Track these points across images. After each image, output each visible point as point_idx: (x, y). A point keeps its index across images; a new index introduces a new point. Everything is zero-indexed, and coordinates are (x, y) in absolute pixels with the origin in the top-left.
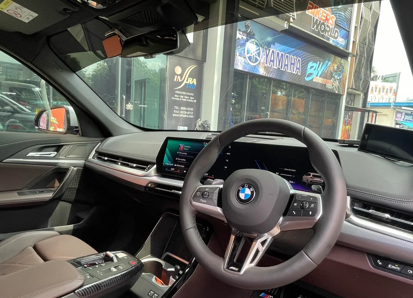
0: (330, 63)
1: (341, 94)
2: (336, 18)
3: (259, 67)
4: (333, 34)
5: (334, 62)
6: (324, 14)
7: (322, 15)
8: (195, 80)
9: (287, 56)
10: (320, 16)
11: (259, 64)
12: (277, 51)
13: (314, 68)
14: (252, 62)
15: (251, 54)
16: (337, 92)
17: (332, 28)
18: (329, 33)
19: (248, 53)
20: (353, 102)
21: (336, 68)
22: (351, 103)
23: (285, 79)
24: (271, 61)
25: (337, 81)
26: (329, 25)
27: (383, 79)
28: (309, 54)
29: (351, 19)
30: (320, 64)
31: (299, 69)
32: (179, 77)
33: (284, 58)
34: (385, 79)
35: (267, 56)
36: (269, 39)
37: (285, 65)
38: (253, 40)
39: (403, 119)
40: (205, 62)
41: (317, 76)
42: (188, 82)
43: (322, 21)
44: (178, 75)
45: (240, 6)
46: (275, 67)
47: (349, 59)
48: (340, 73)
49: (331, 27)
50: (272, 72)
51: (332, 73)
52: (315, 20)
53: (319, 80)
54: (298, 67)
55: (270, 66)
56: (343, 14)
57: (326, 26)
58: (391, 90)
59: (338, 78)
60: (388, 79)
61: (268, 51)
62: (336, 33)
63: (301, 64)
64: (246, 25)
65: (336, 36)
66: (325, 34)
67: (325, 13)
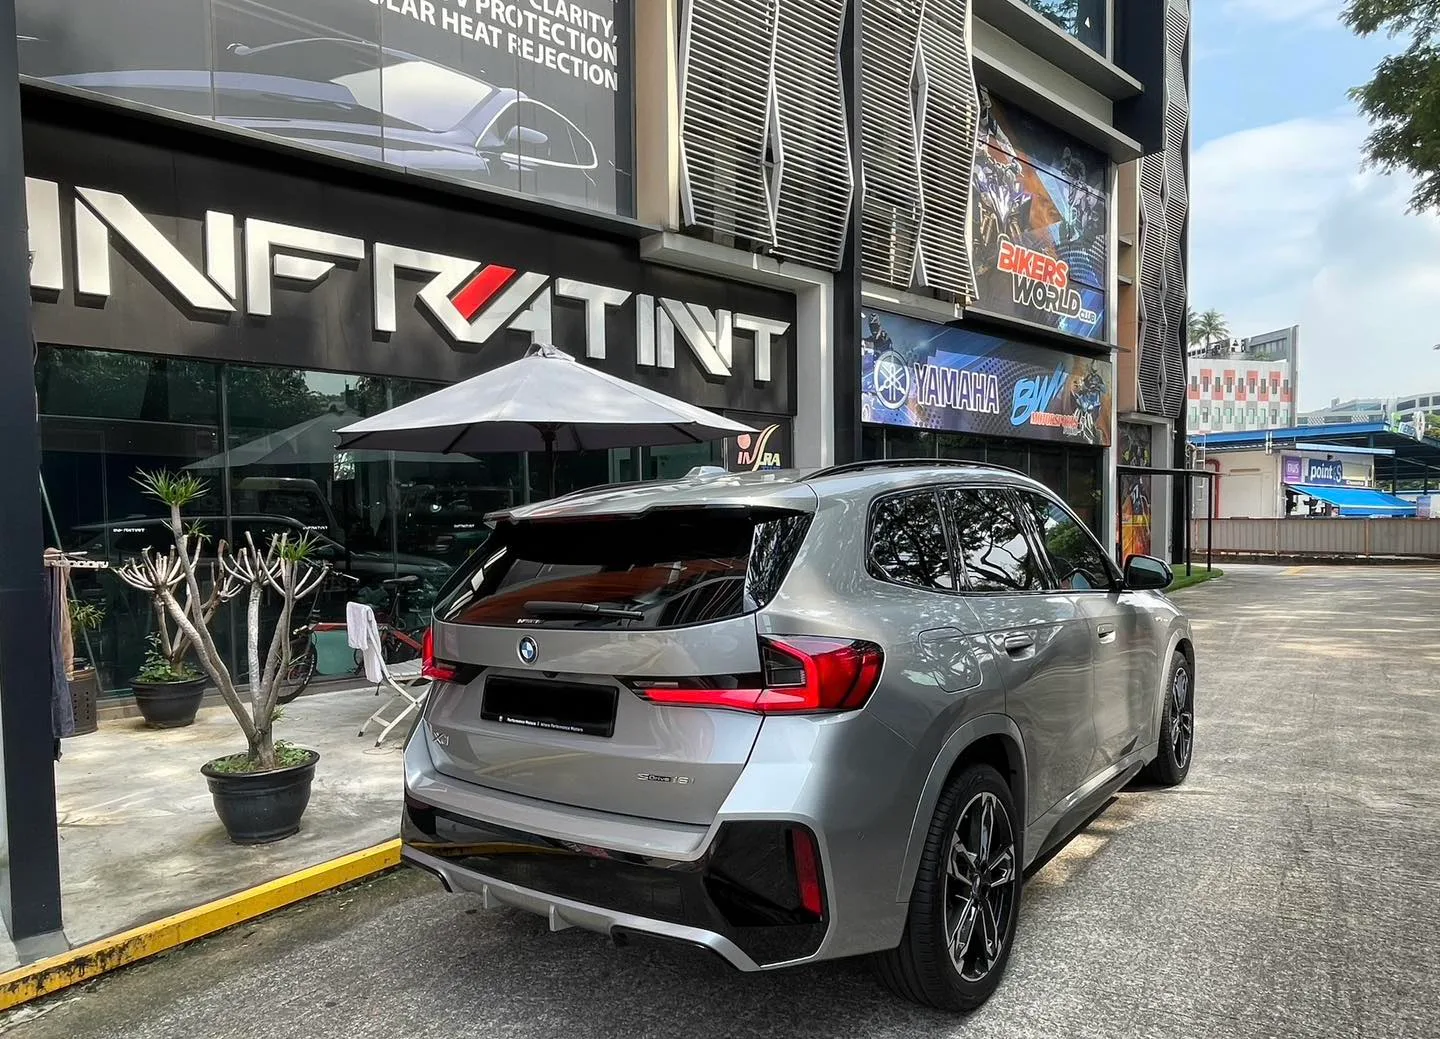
0: (1066, 375)
1: (1104, 444)
2: (1069, 266)
3: (905, 410)
4: (1065, 304)
5: (1076, 371)
6: (1039, 263)
7: (1036, 267)
8: (777, 455)
9: (965, 376)
10: (1031, 269)
11: (906, 403)
12: (942, 368)
13: (1029, 393)
14: (890, 402)
15: (888, 383)
16: (1091, 442)
17: (1062, 291)
18: (1057, 304)
19: (880, 384)
20: (1147, 447)
21: (1081, 384)
22: (1143, 450)
23: (965, 427)
24: (931, 392)
25: (1089, 415)
26: (1055, 285)
27: (1248, 349)
28: (1014, 363)
29: (1105, 263)
30: (1042, 380)
31: (994, 400)
32: (747, 454)
33: (959, 380)
34: (1253, 349)
35: (921, 382)
36: (923, 344)
37: (963, 396)
38: (889, 353)
39: (1307, 479)
40: (796, 414)
41: (1038, 410)
42: (764, 463)
43: (1036, 281)
44: (744, 451)
45: (863, 293)
46: (940, 405)
47: (1113, 357)
48: (1095, 394)
49: (1059, 289)
50: (934, 416)
51: (1073, 399)
52: (1020, 281)
53: (1042, 419)
54: (992, 396)
55: (930, 404)
56: (1085, 253)
57: (1047, 289)
58: (1275, 383)
59: (1091, 407)
60: (1262, 350)
61: (921, 373)
62: (1074, 300)
63: (999, 389)
64: (871, 325)
65: (1073, 308)
66: (1047, 307)
67: (1042, 259)
